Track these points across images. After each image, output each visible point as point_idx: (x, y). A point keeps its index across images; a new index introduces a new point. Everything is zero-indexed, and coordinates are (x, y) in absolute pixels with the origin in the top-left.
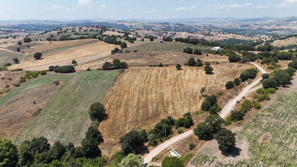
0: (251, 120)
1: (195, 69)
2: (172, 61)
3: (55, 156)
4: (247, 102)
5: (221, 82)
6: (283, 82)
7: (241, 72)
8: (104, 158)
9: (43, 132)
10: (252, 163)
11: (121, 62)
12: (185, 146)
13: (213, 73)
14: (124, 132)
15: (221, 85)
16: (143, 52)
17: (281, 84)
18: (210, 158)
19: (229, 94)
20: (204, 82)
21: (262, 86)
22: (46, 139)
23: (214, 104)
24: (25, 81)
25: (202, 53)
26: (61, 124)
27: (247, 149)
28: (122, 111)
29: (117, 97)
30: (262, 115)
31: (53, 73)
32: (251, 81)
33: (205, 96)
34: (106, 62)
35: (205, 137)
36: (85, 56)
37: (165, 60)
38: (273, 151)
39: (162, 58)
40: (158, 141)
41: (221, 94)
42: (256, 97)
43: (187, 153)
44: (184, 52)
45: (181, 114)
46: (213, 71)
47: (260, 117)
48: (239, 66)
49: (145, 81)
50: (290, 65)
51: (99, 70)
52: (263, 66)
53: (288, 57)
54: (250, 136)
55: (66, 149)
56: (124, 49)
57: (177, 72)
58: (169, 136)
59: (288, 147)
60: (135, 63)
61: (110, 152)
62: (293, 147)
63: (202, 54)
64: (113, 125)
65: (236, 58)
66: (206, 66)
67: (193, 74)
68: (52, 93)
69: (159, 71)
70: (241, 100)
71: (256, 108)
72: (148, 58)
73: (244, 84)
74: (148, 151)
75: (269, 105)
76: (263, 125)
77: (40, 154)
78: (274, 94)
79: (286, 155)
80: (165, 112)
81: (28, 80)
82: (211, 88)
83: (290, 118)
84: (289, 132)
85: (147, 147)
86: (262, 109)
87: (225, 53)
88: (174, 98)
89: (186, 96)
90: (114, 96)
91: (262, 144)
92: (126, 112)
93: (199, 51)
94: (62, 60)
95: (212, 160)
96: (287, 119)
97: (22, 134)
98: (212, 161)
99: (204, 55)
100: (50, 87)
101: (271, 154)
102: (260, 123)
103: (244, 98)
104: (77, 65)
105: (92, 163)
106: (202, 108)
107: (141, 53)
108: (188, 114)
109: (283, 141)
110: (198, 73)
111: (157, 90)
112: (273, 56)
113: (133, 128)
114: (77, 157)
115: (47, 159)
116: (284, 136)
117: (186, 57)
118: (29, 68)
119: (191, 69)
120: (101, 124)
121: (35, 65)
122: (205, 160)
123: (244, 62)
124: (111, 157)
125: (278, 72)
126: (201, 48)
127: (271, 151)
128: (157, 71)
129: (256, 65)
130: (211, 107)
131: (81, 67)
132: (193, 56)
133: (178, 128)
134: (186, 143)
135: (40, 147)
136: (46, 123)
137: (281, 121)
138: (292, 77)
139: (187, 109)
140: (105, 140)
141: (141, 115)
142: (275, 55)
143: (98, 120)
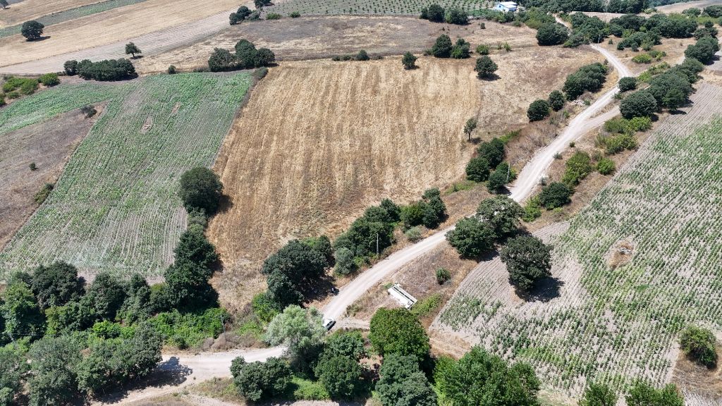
0: (588, 206)
1: (451, 67)
2: (390, 44)
3: (100, 309)
4: (579, 157)
5: (515, 101)
6: (671, 100)
7: (566, 74)
8: (225, 312)
9: (64, 246)
10: (589, 315)
11: (257, 48)
12: (425, 275)
13: (496, 78)
14: (273, 242)
15: (516, 109)
16: (314, 18)
17: (665, 106)
18: (486, 307)
19: (536, 134)
20: (473, 102)
21: (619, 112)
22: (73, 268)
23: (498, 163)
24: (5, 104)
25: (469, 20)
26: (108, 225)
27: (576, 281)
28: (265, 185)
29: (251, 149)
30: (617, 192)
31: (76, 80)
32: (592, 99)
33: (476, 141)
34: (216, 49)
35: (476, 253)
36: (162, 31)
37: (374, 40)
38: (639, 284)
39: (365, 35)
40: (358, 264)
41: (516, 135)
42: (601, 143)
43: (430, 294)
44: (424, 17)
45: (417, 190)
46: (496, 73)
47: (611, 196)
48: (562, 57)
49: (322, 103)
50: (690, 53)
51: (201, 71)
52: (623, 53)
53: (685, 28)
54: (584, 247)
55: (127, 290)
56: (264, 8)
57: (405, 76)
58: (387, 250)
59: (676, 275)
60: (294, 51)
61: (240, 296)
62: (688, 274)
63: (468, 24)
64: (245, 224)
65: (556, 34)
66: (480, 57)
67: (447, 81)
68: (78, 140)
69: (358, 75)
70: (567, 152)
71: (601, 173)
72: (329, 34)
73: (573, 107)
74: (335, 290)
75: (634, 165)
76: (618, 218)
77: (60, 309)
78: (647, 134)
79: (671, 295)
80: (376, 187)
81: (12, 100)
82: (492, 119)
83: (685, 197)
84: (680, 234)
85: (332, 279)
86: (617, 175)
87: (528, 19)
88: (398, 150)
89: (428, 142)
90: (242, 147)
91: (614, 267)
92: (277, 188)
93: (462, 16)
94: (98, 42)
95: (492, 310)
96: (676, 201)
97: (9, 254)
98: (493, 314)
99: (474, 25)
100: (71, 120)
101: (634, 291)
102: (610, 212)
103: (572, 145)
104: (140, 57)
105: (195, 325)
106: (468, 174)
107: (311, 22)
108: (434, 194)
109: (665, 259)
110: (460, 77)
111: (356, 127)
112: (651, 25)
113: (297, 231)
114: (157, 311)
115: (79, 320)
116: (667, 245)
117: (430, 32)
118: (13, 67)
119: (441, 66)
120: (214, 223)
121: (27, 56)
122: (476, 312)
123: (576, 44)
124: (242, 308)
125: (659, 71)
126: (466, 7)
127: (635, 285)
128: (354, 72)
129: (605, 52)
130: (492, 172)
131: (153, 64)
132: (446, 28)
133: (409, 228)
134: (428, 266)
135: (58, 289)
136: (71, 221)
137: (663, 206)
138: (694, 86)
139: (432, 177)
140: (225, 264)
141: (315, 195)
142: (655, 26)
143: (206, 213)
